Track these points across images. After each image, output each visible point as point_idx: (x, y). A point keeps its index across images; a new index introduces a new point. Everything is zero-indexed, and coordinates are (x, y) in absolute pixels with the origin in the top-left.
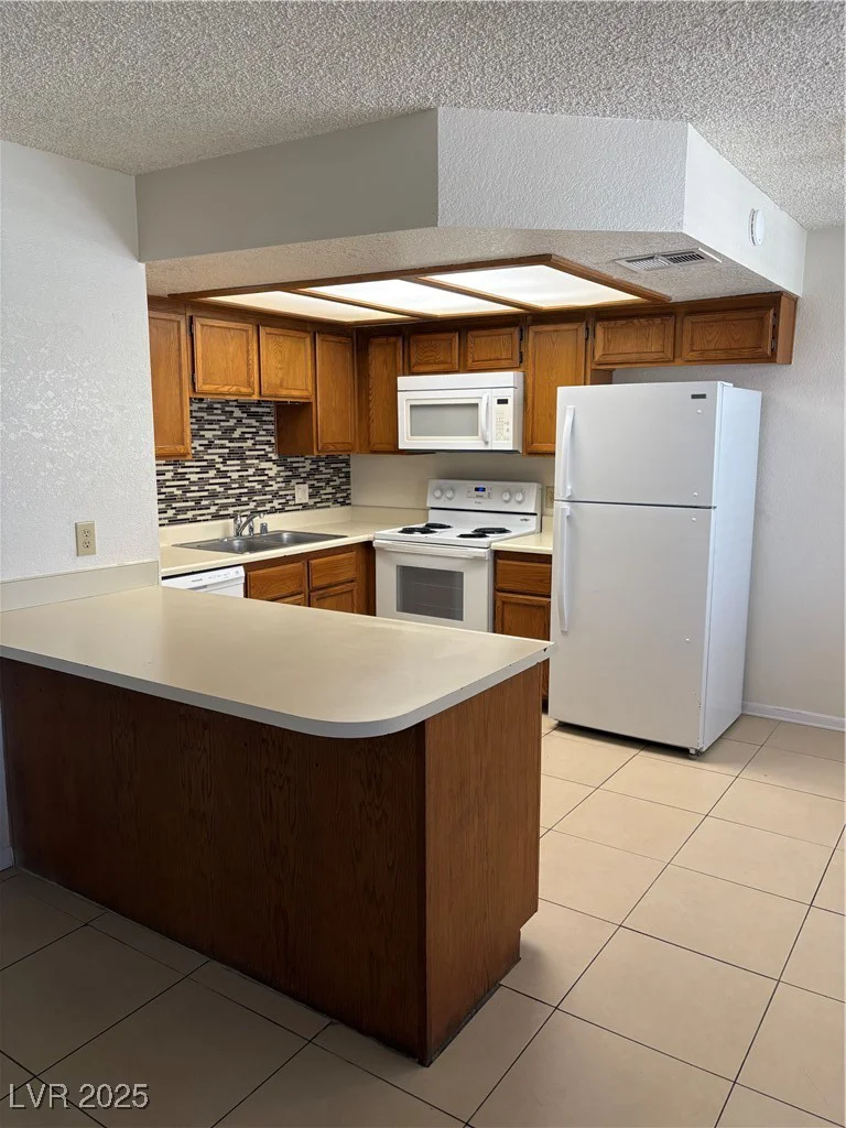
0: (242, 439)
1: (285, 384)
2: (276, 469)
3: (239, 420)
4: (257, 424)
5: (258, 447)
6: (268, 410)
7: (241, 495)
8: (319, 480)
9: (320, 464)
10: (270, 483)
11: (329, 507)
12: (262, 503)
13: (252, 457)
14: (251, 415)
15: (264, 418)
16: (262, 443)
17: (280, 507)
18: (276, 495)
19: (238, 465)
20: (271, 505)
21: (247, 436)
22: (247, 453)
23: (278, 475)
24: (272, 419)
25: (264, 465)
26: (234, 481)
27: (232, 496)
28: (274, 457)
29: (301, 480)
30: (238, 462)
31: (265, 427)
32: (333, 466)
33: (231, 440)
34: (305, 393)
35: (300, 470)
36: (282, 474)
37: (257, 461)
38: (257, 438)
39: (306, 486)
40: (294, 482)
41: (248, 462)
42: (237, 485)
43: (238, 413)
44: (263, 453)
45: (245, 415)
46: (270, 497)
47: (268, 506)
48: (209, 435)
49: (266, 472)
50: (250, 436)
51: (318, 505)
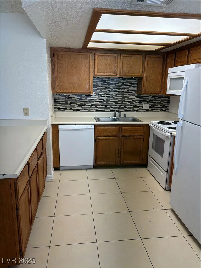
0: (124, 89)
2: (136, 98)
3: (123, 83)
4: (130, 85)
5: (129, 92)
6: (135, 80)
7: (121, 105)
8: (154, 103)
9: (156, 97)
10: (133, 102)
11: (158, 111)
12: (130, 108)
13: (127, 95)
14: (127, 82)
15: (133, 83)
16: (131, 90)
17: (137, 110)
18: (135, 106)
19: (121, 97)
20: (133, 109)
21: (125, 88)
22: (125, 93)
23: (137, 100)
24: (136, 83)
25: (131, 97)
26: (119, 101)
27: (118, 105)
28: (136, 95)
29: (147, 102)
30: (122, 96)
31: (133, 85)
32: (161, 98)
33: (119, 89)
34: (139, 75)
35: (146, 99)
36: (138, 100)
37: (129, 96)
38: (129, 89)
39: (148, 104)
40: (143, 103)
41: (125, 96)
42: (120, 102)
43: (123, 81)
44: (131, 93)
45: (126, 82)
46: (133, 107)
47: (132, 109)
48: (111, 87)
49: (132, 99)
50: (127, 88)
51: (153, 111)
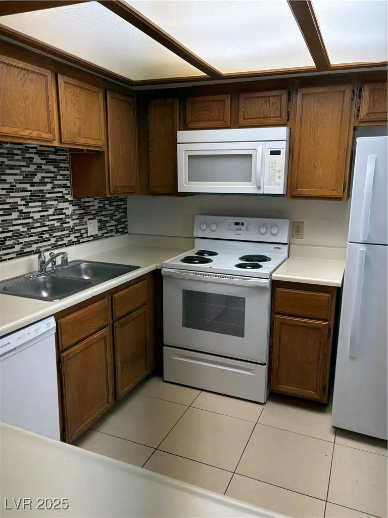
0: (42, 183)
1: (82, 134)
2: (71, 208)
3: (39, 166)
4: (55, 170)
5: (56, 190)
6: (64, 158)
7: (43, 232)
8: (105, 216)
9: (106, 202)
10: (67, 220)
11: (113, 236)
12: (61, 238)
13: (51, 199)
14: (49, 161)
15: (61, 165)
16: (60, 186)
17: (76, 239)
18: (72, 230)
19: (39, 206)
20: (69, 239)
21: (46, 180)
22: (47, 195)
23: (73, 213)
24: (67, 165)
25: (61, 205)
26: (36, 221)
27: (35, 234)
28: (70, 198)
29: (92, 217)
30: (40, 204)
31: (62, 172)
32: (115, 204)
33: (33, 184)
34: (99, 143)
35: (91, 208)
36: (77, 212)
37: (56, 202)
38: (56, 182)
39: (96, 221)
40: (86, 218)
41: (48, 203)
42: (38, 225)
43: (37, 159)
44: (60, 195)
45: (44, 162)
46: (67, 232)
47: (66, 240)
48: (9, 179)
49: (64, 211)
50: (49, 180)
51: (105, 235)
